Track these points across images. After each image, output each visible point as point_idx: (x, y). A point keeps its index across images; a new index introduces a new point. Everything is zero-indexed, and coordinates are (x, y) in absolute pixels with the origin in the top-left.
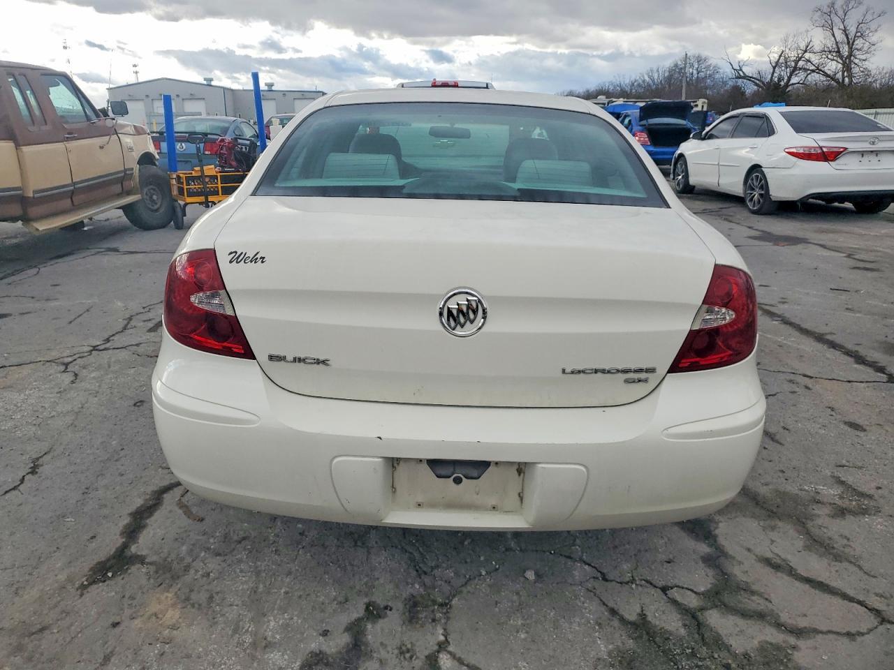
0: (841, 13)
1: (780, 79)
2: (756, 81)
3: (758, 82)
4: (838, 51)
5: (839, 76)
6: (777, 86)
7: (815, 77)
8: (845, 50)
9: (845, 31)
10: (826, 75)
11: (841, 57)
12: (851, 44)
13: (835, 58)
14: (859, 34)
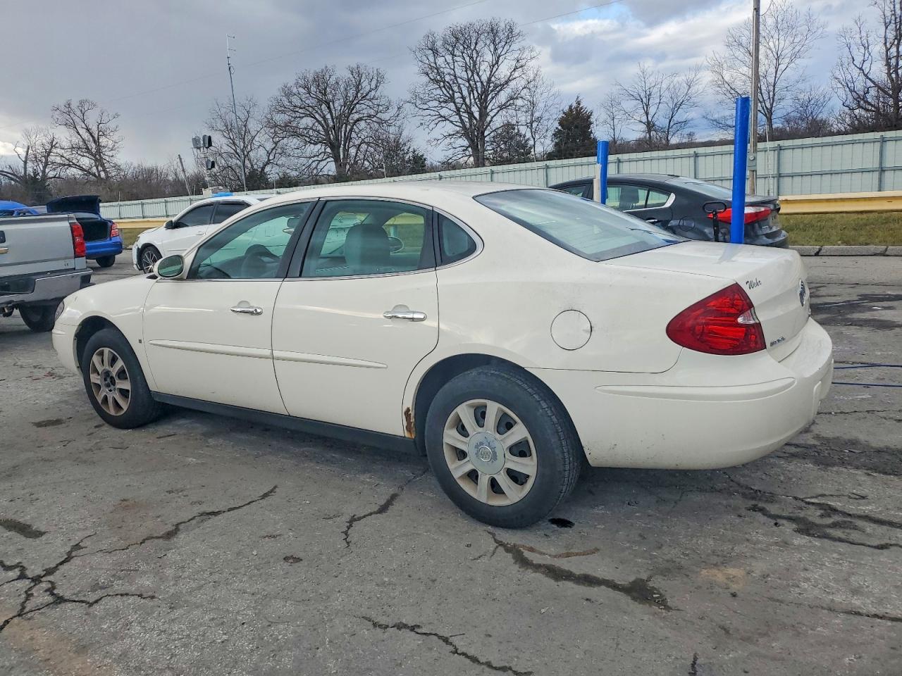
0: (79, 113)
1: (36, 174)
2: (8, 175)
3: (10, 175)
4: (87, 148)
5: (94, 170)
6: (34, 179)
7: (73, 171)
8: (93, 146)
9: (88, 130)
10: (82, 169)
11: (92, 154)
12: (96, 142)
13: (85, 154)
14: (101, 133)
